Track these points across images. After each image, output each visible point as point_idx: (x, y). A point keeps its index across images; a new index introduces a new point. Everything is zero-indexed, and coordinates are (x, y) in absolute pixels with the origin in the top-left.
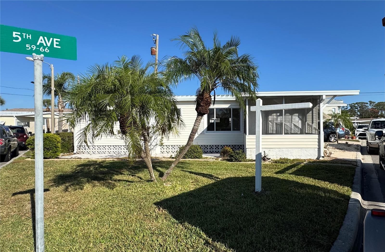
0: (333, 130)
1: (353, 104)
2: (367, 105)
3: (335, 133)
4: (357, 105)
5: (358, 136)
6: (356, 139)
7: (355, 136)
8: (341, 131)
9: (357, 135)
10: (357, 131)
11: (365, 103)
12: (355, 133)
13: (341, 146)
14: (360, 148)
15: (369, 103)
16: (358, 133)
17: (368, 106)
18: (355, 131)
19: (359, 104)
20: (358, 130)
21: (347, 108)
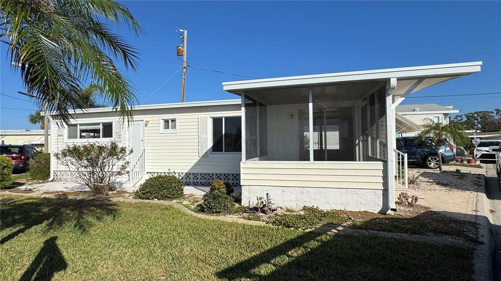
0: (433, 149)
1: (470, 114)
2: (491, 114)
3: (436, 154)
4: (476, 115)
5: (480, 158)
6: (475, 163)
7: (474, 158)
8: (448, 151)
9: (478, 157)
10: (478, 150)
11: (489, 112)
12: (473, 153)
13: (447, 177)
14: (483, 183)
15: (495, 112)
16: (479, 154)
17: (494, 116)
18: (473, 150)
19: (480, 114)
20: (479, 148)
21: (461, 120)
